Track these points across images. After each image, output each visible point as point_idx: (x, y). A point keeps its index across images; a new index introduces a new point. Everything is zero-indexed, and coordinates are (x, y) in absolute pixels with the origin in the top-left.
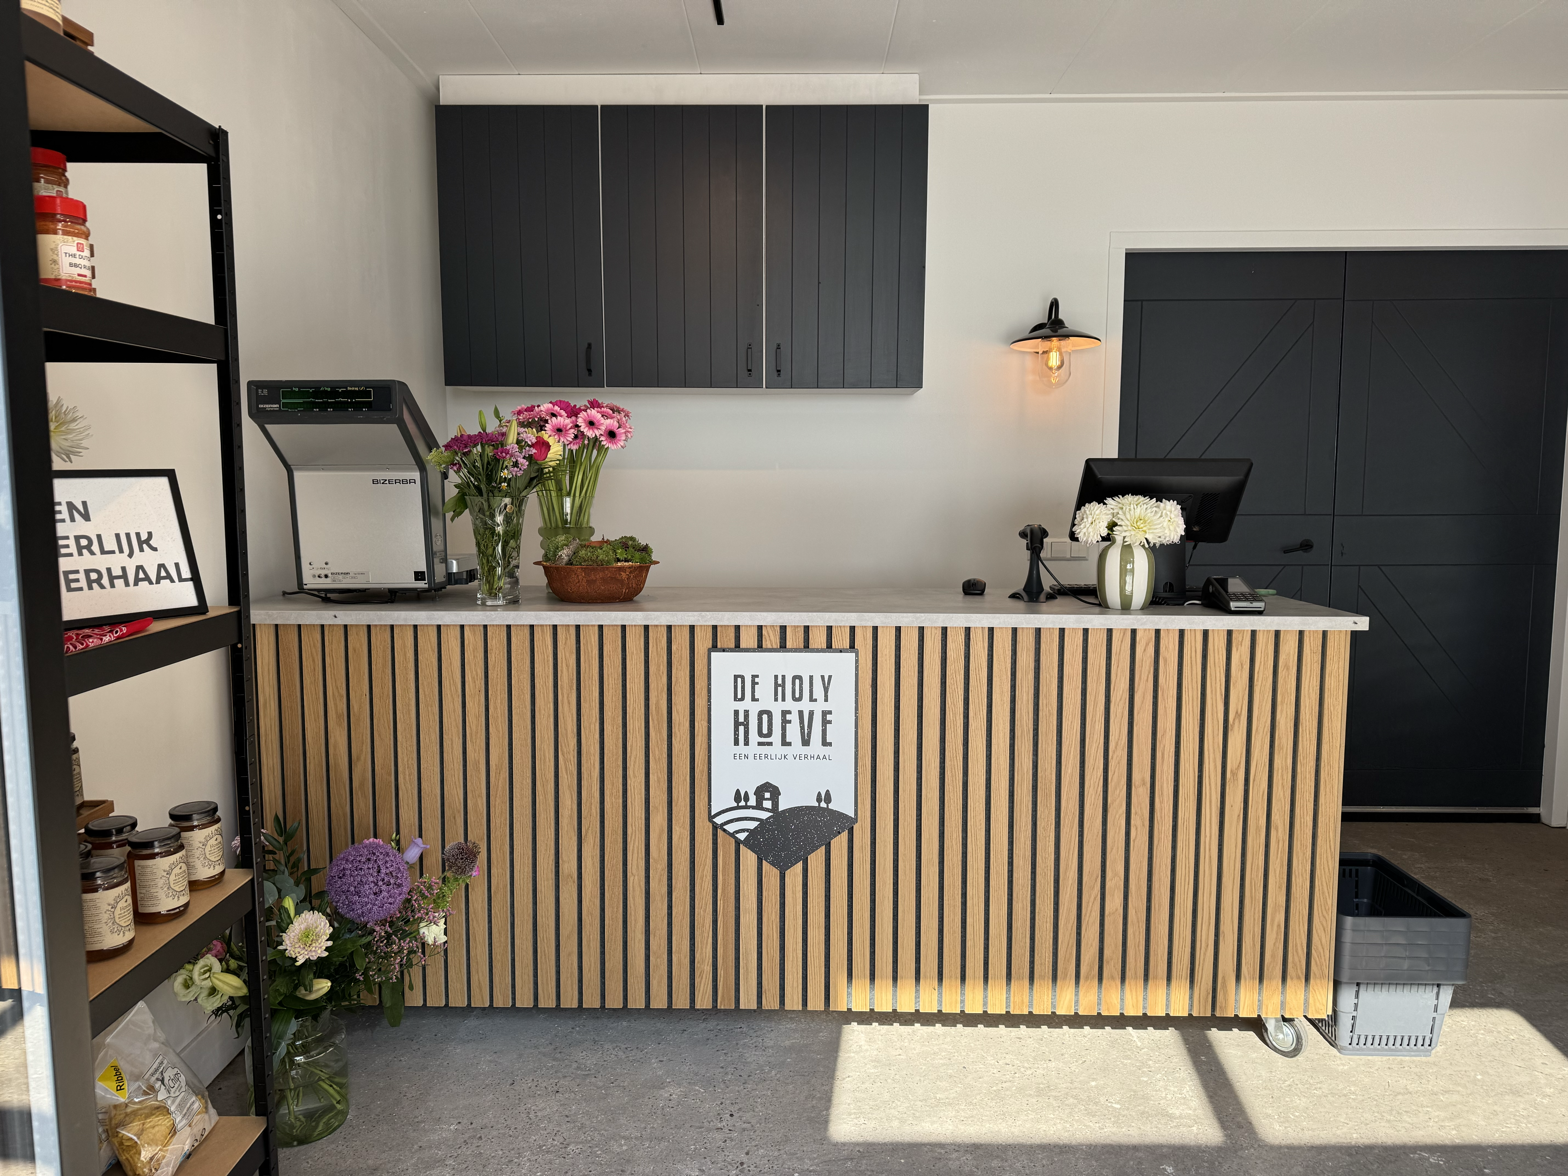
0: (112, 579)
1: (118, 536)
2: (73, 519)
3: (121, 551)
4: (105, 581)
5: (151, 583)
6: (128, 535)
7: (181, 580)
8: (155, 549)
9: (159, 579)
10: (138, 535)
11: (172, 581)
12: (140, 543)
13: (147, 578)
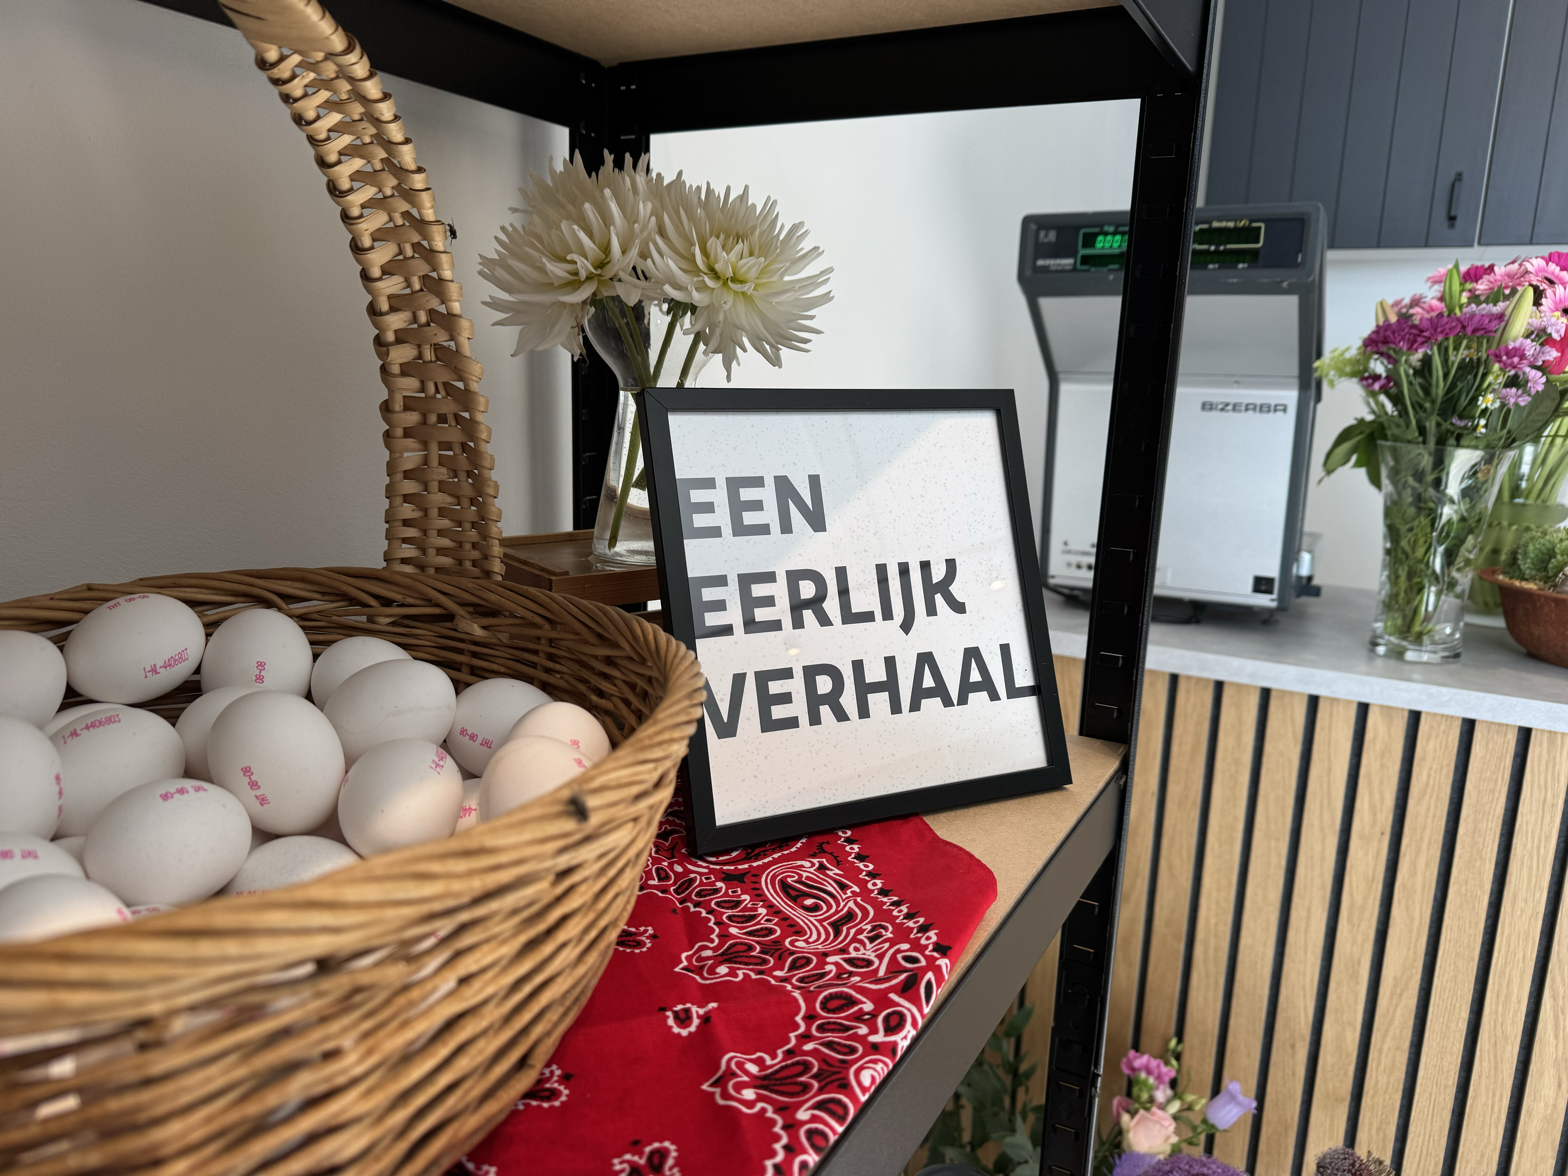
0: (864, 689)
1: (881, 570)
2: (786, 527)
3: (888, 615)
4: (849, 700)
5: (947, 702)
6: (904, 570)
7: (1014, 692)
8: (959, 607)
9: (967, 688)
10: (925, 566)
11: (994, 696)
12: (930, 590)
13: (940, 690)
